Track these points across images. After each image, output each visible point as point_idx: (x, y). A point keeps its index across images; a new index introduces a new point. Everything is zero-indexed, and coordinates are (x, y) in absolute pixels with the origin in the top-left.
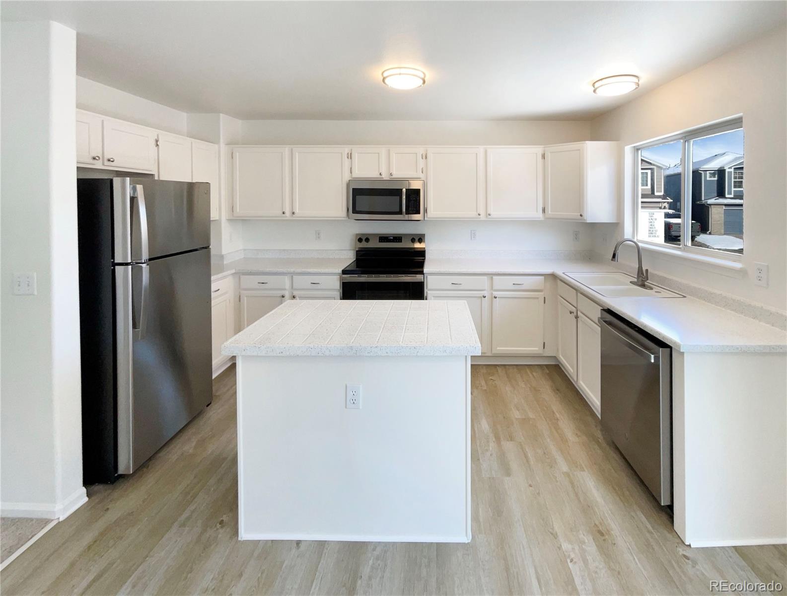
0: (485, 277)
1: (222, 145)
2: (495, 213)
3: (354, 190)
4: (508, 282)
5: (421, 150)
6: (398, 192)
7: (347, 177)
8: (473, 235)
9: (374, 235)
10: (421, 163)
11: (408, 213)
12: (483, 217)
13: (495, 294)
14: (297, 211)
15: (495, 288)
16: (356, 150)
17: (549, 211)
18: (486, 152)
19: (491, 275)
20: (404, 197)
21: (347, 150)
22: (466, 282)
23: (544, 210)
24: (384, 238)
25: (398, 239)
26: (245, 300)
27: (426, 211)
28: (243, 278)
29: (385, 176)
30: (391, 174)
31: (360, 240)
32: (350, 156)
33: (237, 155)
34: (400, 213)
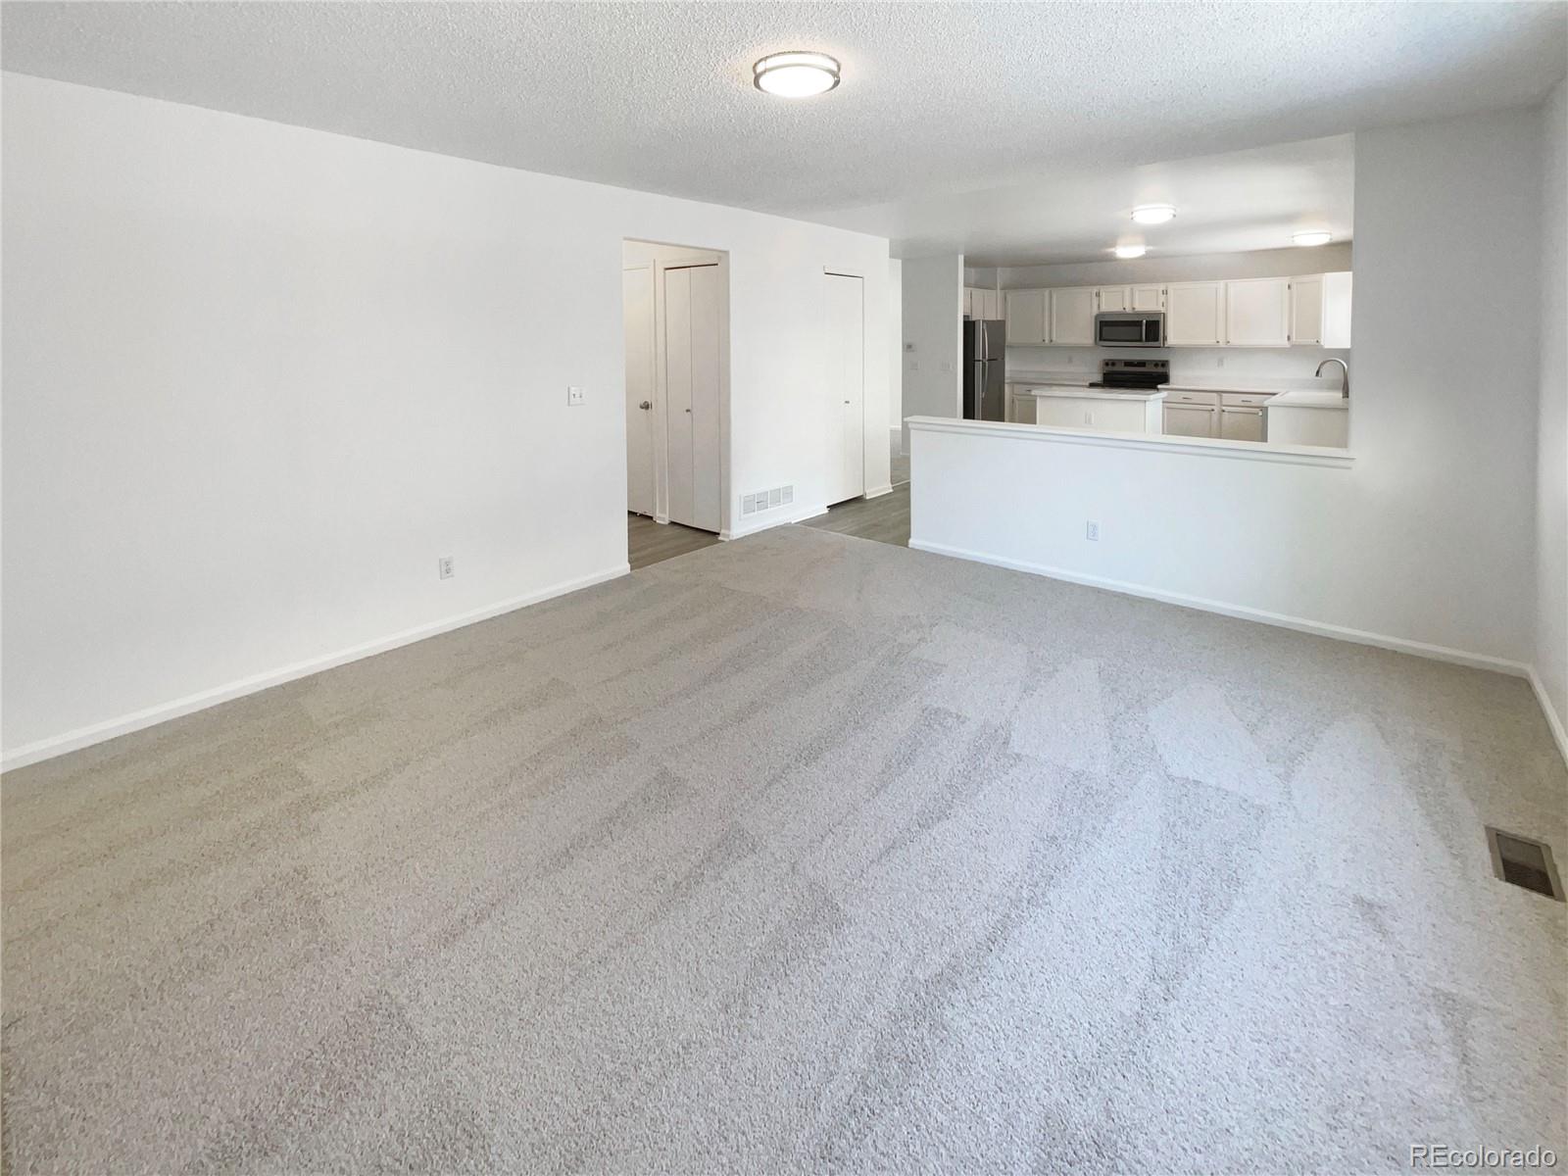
0: (1215, 394)
1: (999, 290)
2: (1235, 341)
3: (1101, 322)
4: (1238, 399)
5: (1162, 287)
6: (1139, 323)
7: (1095, 311)
8: (1221, 362)
9: (1120, 361)
10: (1162, 298)
11: (1147, 340)
12: (1222, 344)
13: (1224, 408)
14: (1054, 339)
15: (1224, 403)
16: (1103, 290)
17: (1294, 339)
18: (1227, 285)
19: (1220, 392)
20: (1144, 327)
21: (1095, 290)
22: (1196, 397)
23: (1289, 338)
24: (1128, 363)
25: (1142, 364)
26: (1017, 402)
27: (1165, 339)
28: (1017, 387)
29: (1128, 310)
30: (1134, 309)
31: (1107, 364)
32: (1098, 295)
33: (1009, 297)
34: (1141, 340)
